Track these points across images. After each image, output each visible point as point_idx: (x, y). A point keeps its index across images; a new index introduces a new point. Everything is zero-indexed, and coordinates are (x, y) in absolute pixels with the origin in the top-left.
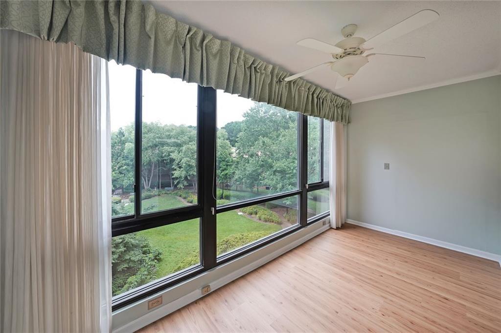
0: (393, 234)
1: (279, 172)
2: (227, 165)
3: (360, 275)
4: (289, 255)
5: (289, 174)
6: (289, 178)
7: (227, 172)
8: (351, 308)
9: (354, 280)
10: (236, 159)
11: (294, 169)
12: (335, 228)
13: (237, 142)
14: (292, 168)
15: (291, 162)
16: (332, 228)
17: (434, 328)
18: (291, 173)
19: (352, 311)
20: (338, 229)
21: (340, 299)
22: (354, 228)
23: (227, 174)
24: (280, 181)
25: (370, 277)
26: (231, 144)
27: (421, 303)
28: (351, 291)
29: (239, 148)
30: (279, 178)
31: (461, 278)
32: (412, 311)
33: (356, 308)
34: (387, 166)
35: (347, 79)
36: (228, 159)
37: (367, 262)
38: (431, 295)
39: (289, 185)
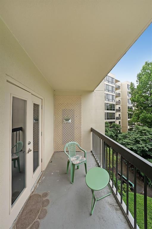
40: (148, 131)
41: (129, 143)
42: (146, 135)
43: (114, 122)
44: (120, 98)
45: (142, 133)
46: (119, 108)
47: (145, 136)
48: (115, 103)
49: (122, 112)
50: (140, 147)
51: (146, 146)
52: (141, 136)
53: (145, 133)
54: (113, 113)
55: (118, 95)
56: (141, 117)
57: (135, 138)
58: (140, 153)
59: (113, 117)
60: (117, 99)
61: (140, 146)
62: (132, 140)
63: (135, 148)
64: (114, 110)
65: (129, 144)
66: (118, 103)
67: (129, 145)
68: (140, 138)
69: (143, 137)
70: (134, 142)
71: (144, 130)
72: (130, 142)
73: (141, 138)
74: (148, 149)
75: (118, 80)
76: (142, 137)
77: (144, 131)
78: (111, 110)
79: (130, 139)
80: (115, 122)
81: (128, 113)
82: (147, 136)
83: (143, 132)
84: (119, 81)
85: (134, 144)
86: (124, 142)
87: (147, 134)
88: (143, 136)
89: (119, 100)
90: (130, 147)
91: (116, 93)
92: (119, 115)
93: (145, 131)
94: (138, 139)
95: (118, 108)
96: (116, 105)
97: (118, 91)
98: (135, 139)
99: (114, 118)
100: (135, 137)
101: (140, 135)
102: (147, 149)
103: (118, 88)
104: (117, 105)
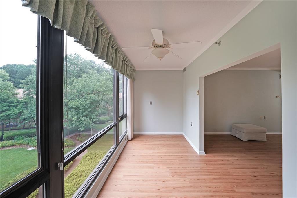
0: (154, 134)
1: (73, 108)
2: (10, 106)
3: (155, 162)
4: (115, 169)
5: (82, 109)
6: (82, 112)
7: (9, 112)
8: (162, 182)
9: (154, 166)
10: (22, 99)
11: (86, 105)
12: (131, 140)
13: (21, 83)
14: (84, 105)
15: (84, 101)
16: (128, 140)
17: (186, 170)
18: (83, 108)
19: (163, 183)
20: (132, 139)
21: (156, 181)
22: (138, 136)
23: (9, 115)
24: (74, 115)
25: (159, 160)
26: (14, 85)
27: (178, 162)
28: (157, 173)
29: (28, 90)
30: (74, 113)
31: (180, 145)
32: (178, 168)
33: (163, 181)
34: (151, 103)
35: (160, 60)
36: (10, 100)
37: (153, 153)
38: (178, 157)
39: (82, 117)
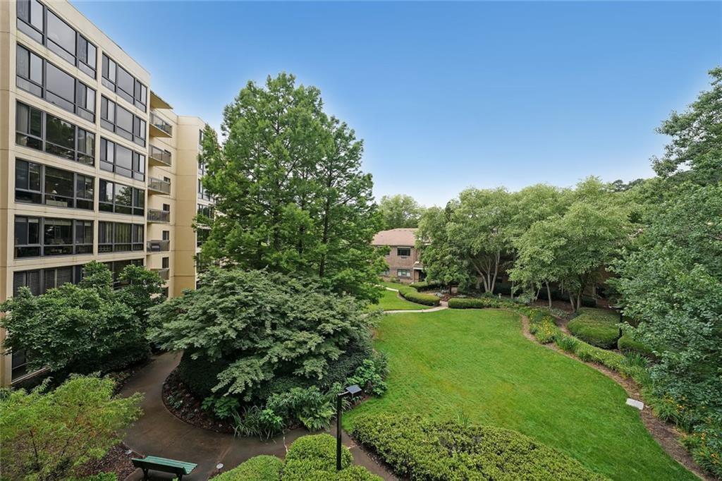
40: (241, 282)
41: (183, 329)
42: (233, 294)
43: (139, 262)
44: (172, 168)
45: (225, 289)
46: (166, 207)
47: (231, 297)
48: (144, 186)
49: (175, 225)
50: (216, 334)
51: (230, 327)
52: (221, 300)
53: (232, 288)
54: (137, 225)
55: (163, 159)
56: (229, 240)
57: (204, 308)
58: (215, 352)
59: (133, 243)
60: (159, 173)
61: (216, 329)
62: (196, 319)
63: (201, 341)
64: (141, 213)
65: (184, 332)
66: (161, 188)
67: (185, 336)
68: (219, 304)
69: (227, 301)
70: (201, 321)
71: (231, 279)
72: (187, 328)
73: (220, 306)
74: (236, 334)
75: (163, 99)
76: (222, 302)
77: (229, 284)
78: (128, 212)
79: (188, 317)
80: (142, 260)
81: (193, 226)
82: (237, 297)
83: (227, 287)
84: (167, 106)
85: (199, 330)
86: (168, 329)
87: (238, 289)
88: (226, 299)
89: (166, 179)
90: (186, 344)
91: (152, 147)
92: (166, 234)
93: (234, 283)
94: (212, 311)
95: (161, 208)
96: (151, 193)
97: (161, 143)
98: (205, 313)
99: (140, 247)
100: (203, 306)
101: (220, 298)
102: (233, 335)
103: (163, 130)
104: (154, 197)
